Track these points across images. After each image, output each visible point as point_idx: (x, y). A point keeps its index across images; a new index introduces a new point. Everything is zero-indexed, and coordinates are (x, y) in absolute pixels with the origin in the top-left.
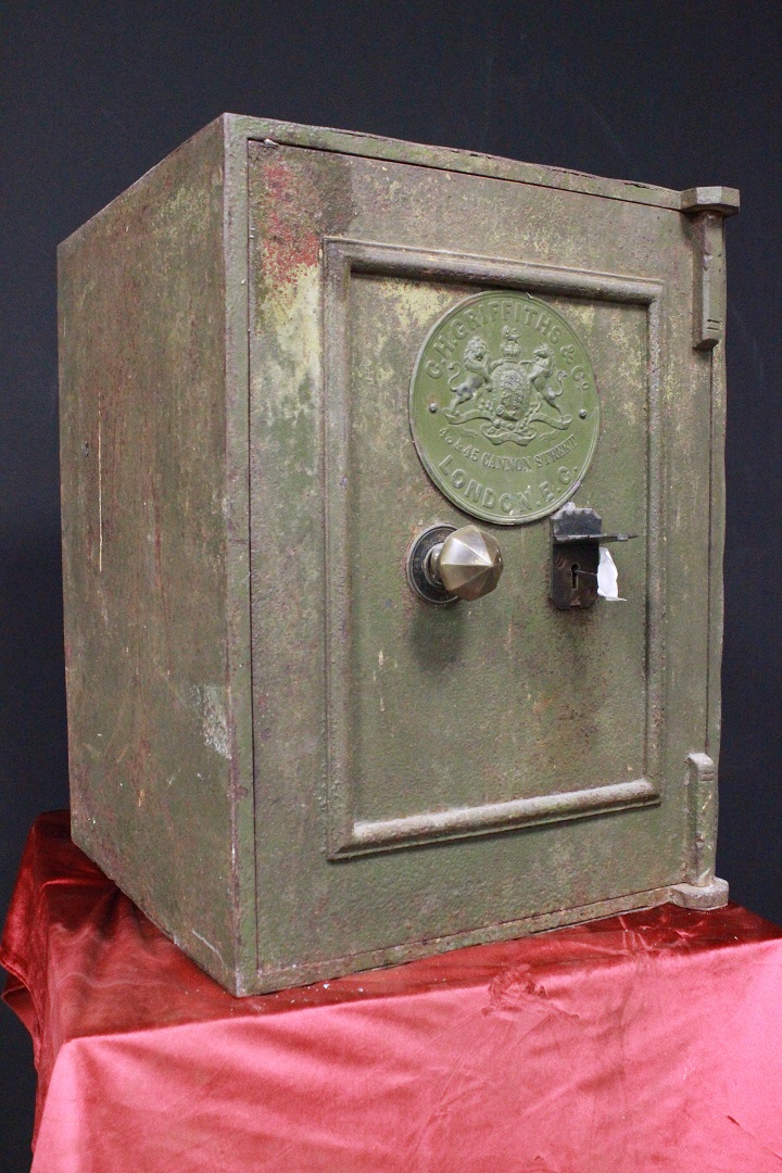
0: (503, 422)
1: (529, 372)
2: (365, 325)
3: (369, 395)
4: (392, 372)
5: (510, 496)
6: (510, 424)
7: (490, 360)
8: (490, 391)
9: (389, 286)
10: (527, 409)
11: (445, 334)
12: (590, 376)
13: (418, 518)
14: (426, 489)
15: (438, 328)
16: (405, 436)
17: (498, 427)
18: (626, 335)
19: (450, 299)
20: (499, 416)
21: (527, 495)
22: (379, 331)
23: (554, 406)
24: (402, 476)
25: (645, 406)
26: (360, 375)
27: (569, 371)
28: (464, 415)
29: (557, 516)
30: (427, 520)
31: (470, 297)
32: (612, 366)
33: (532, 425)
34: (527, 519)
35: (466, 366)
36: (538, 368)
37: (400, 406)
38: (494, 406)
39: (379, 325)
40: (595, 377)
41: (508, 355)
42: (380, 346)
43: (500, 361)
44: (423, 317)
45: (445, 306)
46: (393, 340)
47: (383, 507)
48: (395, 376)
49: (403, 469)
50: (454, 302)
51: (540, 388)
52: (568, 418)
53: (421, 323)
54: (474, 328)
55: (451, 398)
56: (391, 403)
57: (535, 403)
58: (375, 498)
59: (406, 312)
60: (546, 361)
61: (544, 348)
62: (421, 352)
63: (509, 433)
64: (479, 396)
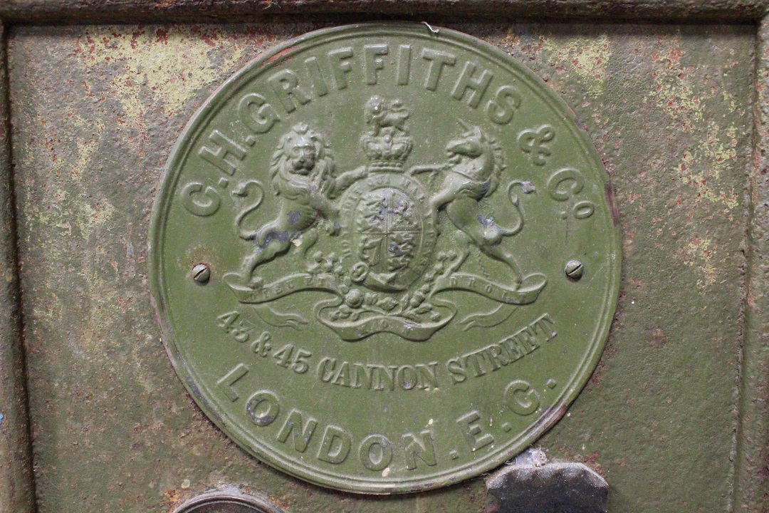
0: (369, 295)
1: (433, 188)
2: (48, 126)
3: (65, 255)
4: (109, 209)
5: (384, 439)
6: (387, 299)
7: (333, 171)
8: (335, 233)
9: (98, 43)
10: (427, 267)
11: (224, 127)
12: (597, 188)
13: (181, 477)
14: (194, 424)
15: (207, 112)
16: (143, 328)
17: (356, 304)
18: (696, 94)
19: (238, 54)
20: (360, 284)
21: (427, 438)
22: (79, 133)
23: (497, 257)
24: (144, 403)
25: (743, 245)
26: (43, 220)
27: (541, 183)
28: (273, 286)
29: (495, 481)
30: (198, 483)
31: (283, 44)
32: (657, 163)
33: (443, 300)
34: (423, 485)
35: (276, 187)
36: (459, 177)
37: (131, 272)
38: (347, 264)
39: (80, 122)
40: (610, 190)
41: (378, 157)
42: (82, 163)
43: (360, 170)
44: (177, 96)
45: (225, 70)
46: (109, 148)
47: (104, 456)
48: (116, 217)
49: (141, 389)
50: (247, 57)
51: (463, 221)
52: (534, 280)
53: (172, 107)
54: (295, 108)
55: (244, 252)
56: (109, 267)
57: (451, 252)
58: (87, 440)
59: (137, 90)
60: (478, 164)
61: (473, 136)
62: (167, 167)
63: (382, 316)
64: (308, 247)
